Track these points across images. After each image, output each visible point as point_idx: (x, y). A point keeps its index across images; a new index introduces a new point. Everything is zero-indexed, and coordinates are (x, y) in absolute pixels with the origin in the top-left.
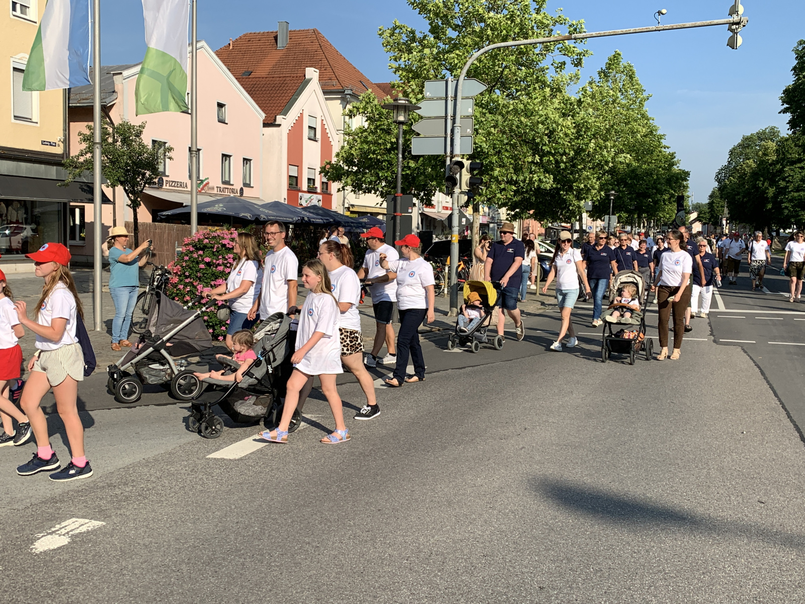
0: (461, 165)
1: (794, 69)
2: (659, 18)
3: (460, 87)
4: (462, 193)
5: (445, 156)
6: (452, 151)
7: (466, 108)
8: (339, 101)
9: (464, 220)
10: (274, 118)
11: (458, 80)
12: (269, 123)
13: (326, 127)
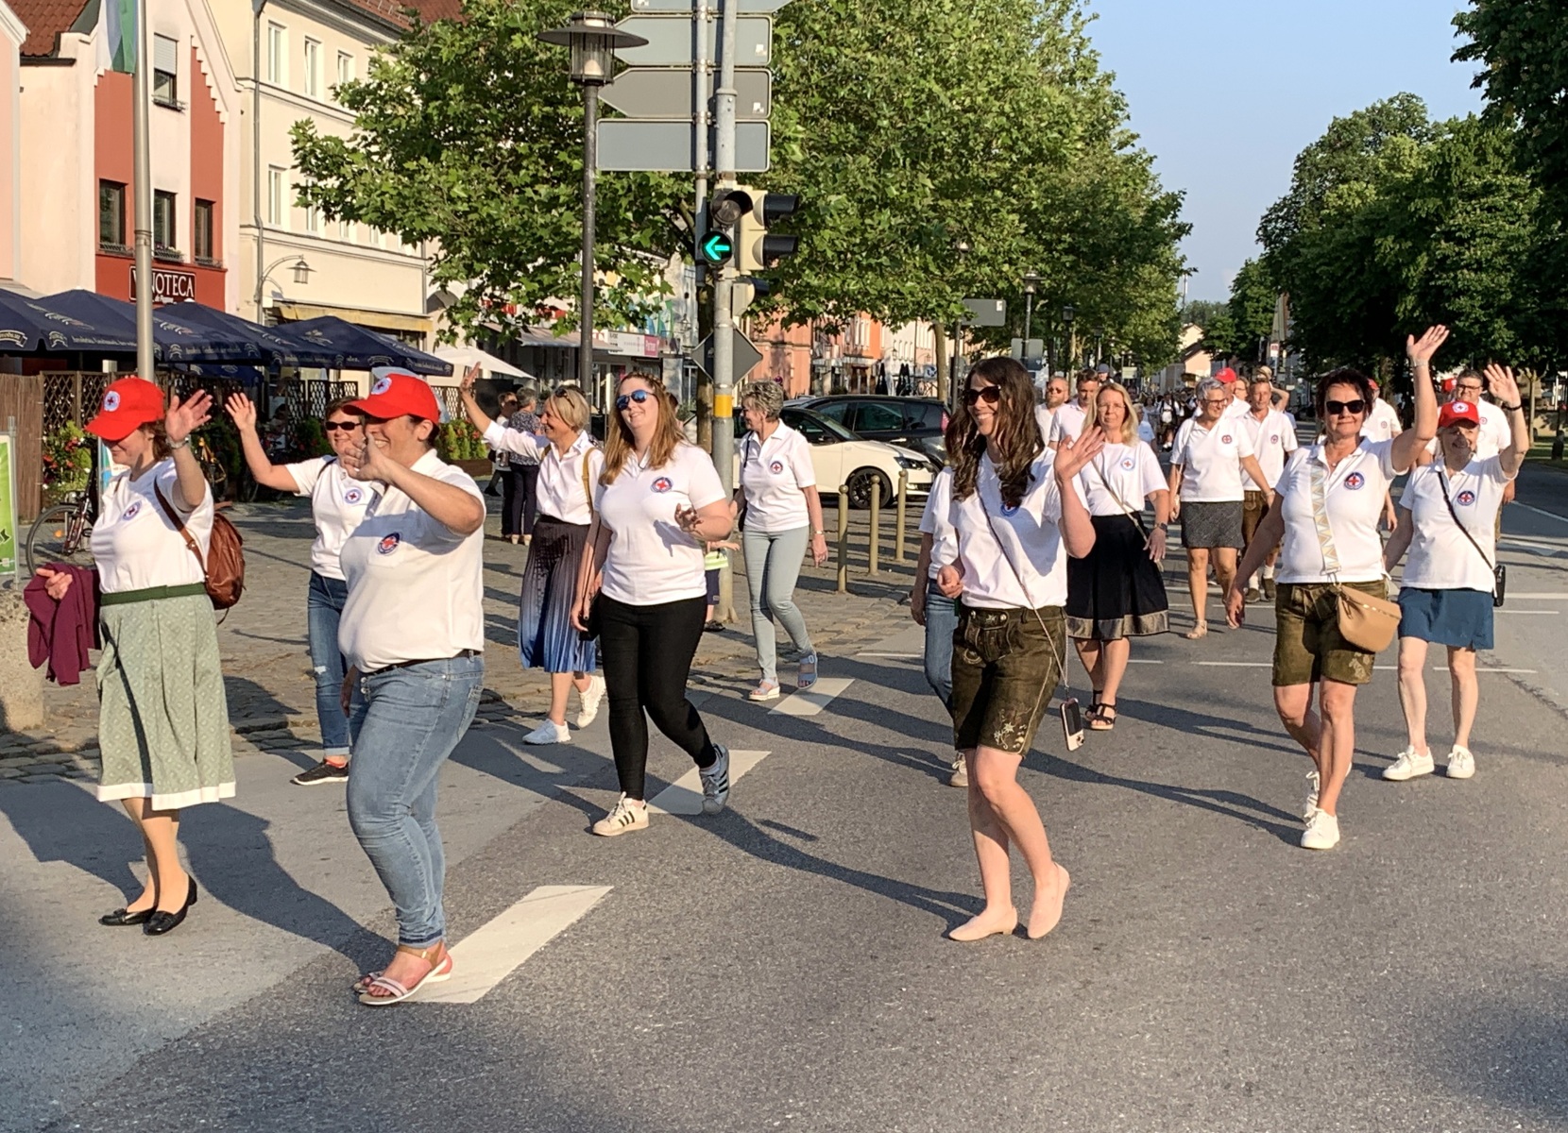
0: (744, 203)
4: (742, 279)
6: (713, 163)
7: (751, 42)
10: (53, 40)
12: (40, 54)
13: (205, 68)
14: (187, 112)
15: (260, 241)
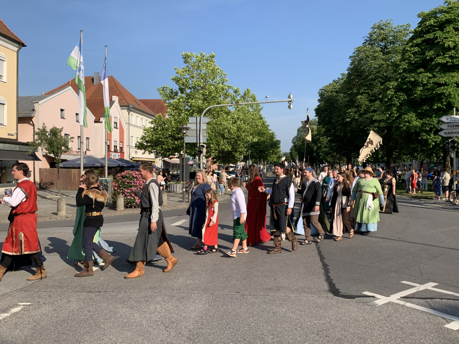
0: (203, 146)
1: (319, 100)
2: (267, 99)
3: (201, 120)
4: (203, 156)
5: (197, 143)
6: (199, 141)
7: (204, 127)
8: (127, 110)
9: (204, 165)
10: (99, 119)
11: (201, 117)
12: (97, 121)
13: (121, 122)
14: (119, 129)
15: (129, 148)
